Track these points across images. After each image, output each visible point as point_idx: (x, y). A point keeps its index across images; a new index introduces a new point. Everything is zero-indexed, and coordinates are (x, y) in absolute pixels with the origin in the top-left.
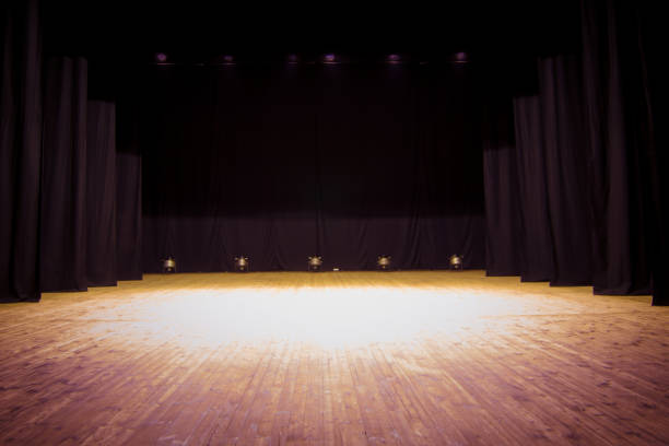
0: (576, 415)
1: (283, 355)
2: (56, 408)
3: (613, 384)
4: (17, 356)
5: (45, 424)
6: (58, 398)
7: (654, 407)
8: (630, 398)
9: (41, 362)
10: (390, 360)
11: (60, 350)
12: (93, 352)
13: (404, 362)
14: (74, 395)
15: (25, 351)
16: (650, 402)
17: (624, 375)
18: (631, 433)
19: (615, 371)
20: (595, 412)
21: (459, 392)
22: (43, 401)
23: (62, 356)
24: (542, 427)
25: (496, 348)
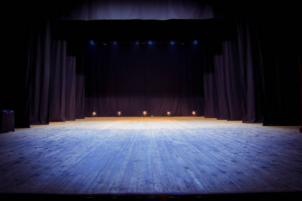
0: (235, 155)
1: (133, 139)
2: (54, 153)
3: (248, 147)
4: (41, 139)
5: (51, 157)
6: (55, 150)
7: (263, 153)
8: (254, 151)
9: (50, 140)
10: (170, 140)
11: (56, 137)
12: (67, 138)
13: (175, 141)
14: (61, 149)
15: (44, 138)
16: (261, 152)
17: (252, 145)
18: (254, 160)
19: (249, 144)
20: (242, 154)
21: (194, 149)
22: (50, 151)
23: (56, 139)
24: (223, 158)
25: (208, 137)
